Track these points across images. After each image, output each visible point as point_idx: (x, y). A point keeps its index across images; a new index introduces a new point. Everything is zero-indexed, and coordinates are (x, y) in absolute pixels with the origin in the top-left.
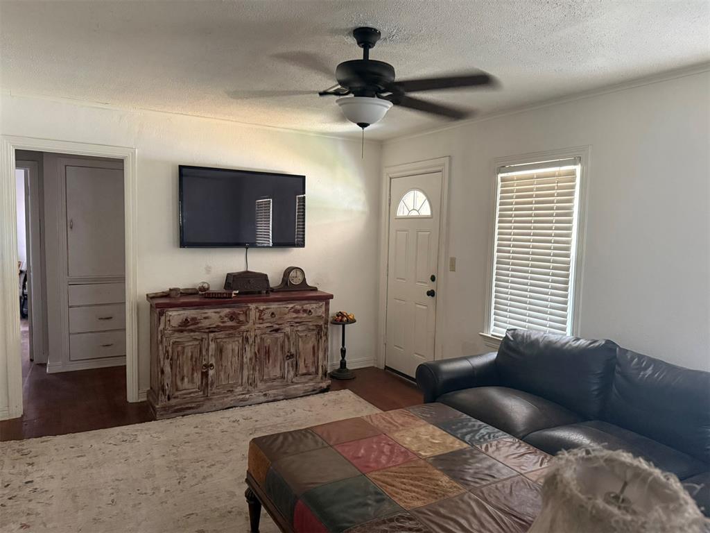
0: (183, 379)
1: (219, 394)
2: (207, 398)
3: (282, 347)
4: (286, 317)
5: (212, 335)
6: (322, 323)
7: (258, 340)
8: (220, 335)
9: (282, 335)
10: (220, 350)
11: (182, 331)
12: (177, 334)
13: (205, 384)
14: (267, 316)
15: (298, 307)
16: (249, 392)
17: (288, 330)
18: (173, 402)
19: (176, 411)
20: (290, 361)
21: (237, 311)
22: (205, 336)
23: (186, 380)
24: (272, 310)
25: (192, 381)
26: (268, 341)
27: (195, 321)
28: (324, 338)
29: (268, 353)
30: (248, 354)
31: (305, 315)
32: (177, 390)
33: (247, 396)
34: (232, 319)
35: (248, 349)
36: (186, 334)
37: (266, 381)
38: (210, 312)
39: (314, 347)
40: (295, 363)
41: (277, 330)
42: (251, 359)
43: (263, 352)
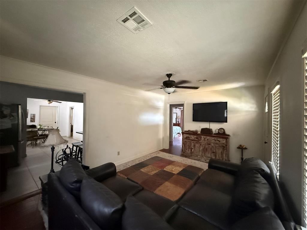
0: (186, 150)
1: (194, 156)
2: (192, 156)
3: (211, 149)
4: (212, 141)
5: (193, 141)
6: (224, 145)
7: (204, 146)
8: (195, 142)
9: (211, 146)
10: (194, 146)
11: (186, 139)
12: (185, 140)
13: (191, 153)
14: (206, 140)
15: (215, 139)
16: (201, 158)
17: (213, 145)
18: (184, 154)
19: (185, 156)
20: (213, 154)
21: (198, 137)
22: (191, 141)
23: (187, 150)
24: (208, 139)
25: (188, 151)
26: (207, 146)
27: (189, 137)
28: (225, 150)
29: (207, 150)
30: (201, 148)
31: (218, 142)
32: (186, 152)
33: (200, 159)
34: (197, 139)
35: (201, 147)
36: (187, 140)
37: (206, 157)
38: (192, 136)
39: (222, 152)
40: (215, 155)
41: (209, 144)
42: (202, 150)
43: (205, 149)
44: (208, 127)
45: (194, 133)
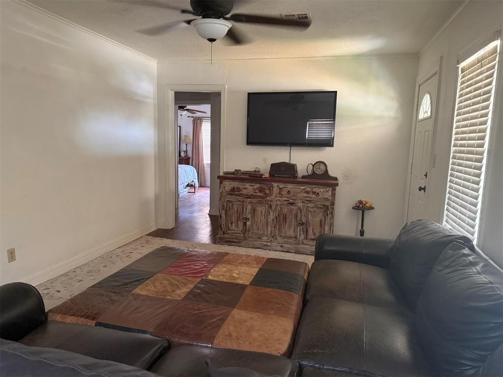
0: (232, 223)
1: (252, 238)
2: (245, 239)
3: (296, 217)
4: (299, 195)
5: (249, 200)
6: (328, 204)
7: (278, 208)
8: (254, 201)
9: (296, 207)
10: (254, 211)
11: (232, 195)
12: (229, 196)
13: (245, 231)
14: (284, 192)
15: (309, 189)
16: (271, 241)
17: (300, 205)
18: (226, 236)
19: (227, 242)
20: (301, 227)
21: (264, 187)
22: (245, 200)
23: (234, 224)
24: (288, 189)
25: (237, 226)
26: (285, 210)
27: (239, 189)
28: (330, 216)
29: (285, 218)
30: (272, 216)
31: (314, 196)
32: (229, 229)
33: (269, 244)
34: (260, 191)
35: (271, 213)
36: (234, 196)
37: (284, 238)
38: (248, 185)
39: (321, 221)
40: (305, 229)
41: (292, 204)
42: (273, 220)
43: (282, 217)
44: (287, 161)
45: (254, 177)
